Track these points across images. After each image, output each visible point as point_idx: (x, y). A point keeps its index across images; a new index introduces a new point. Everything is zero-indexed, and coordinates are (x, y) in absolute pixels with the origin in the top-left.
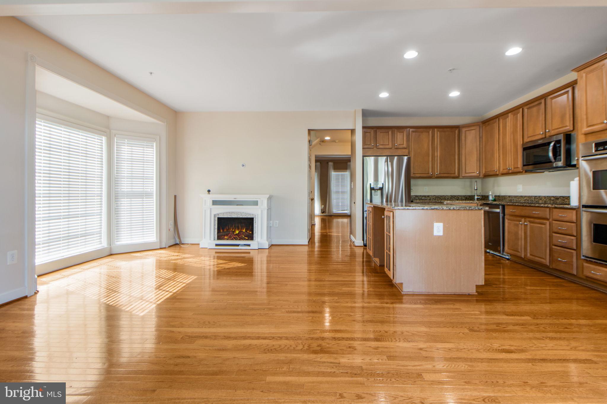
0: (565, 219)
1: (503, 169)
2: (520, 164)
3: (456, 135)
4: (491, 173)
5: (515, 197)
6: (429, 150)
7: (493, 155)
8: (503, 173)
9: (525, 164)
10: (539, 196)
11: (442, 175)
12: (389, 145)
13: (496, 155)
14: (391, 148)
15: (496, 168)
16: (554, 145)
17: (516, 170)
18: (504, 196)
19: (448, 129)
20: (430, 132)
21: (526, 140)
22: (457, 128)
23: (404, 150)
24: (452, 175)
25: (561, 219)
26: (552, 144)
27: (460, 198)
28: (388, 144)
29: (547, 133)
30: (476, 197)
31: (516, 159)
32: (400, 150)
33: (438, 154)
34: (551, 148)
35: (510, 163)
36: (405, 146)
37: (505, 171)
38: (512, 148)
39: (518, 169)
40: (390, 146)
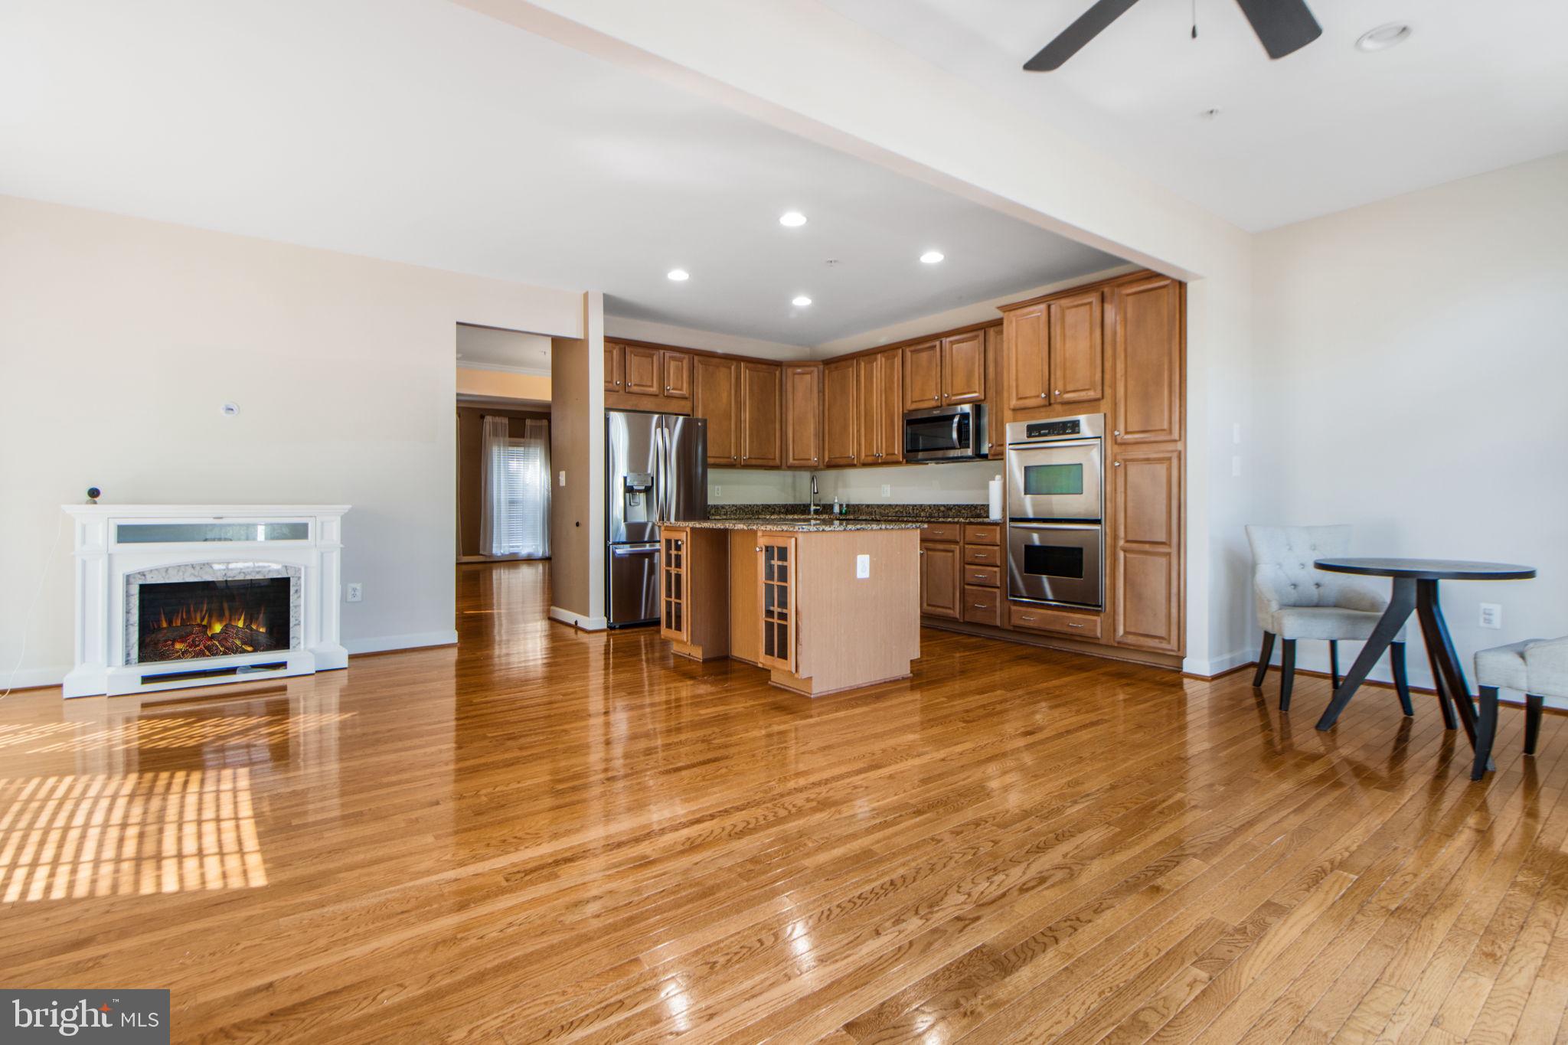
0: (985, 541)
1: (866, 456)
2: (898, 449)
3: (777, 381)
4: (842, 461)
5: (879, 506)
6: (731, 407)
7: (845, 427)
8: (866, 462)
9: (909, 448)
10: (921, 505)
11: (754, 462)
12: (652, 386)
13: (853, 428)
14: (656, 396)
15: (852, 452)
16: (959, 423)
17: (890, 458)
18: (857, 505)
19: (764, 366)
20: (733, 367)
21: (910, 406)
22: (776, 364)
23: (683, 403)
24: (771, 463)
25: (979, 541)
26: (956, 420)
27: (777, 509)
28: (650, 384)
29: (944, 399)
30: (813, 508)
31: (890, 439)
32: (674, 401)
33: (746, 416)
34: (955, 425)
35: (879, 446)
36: (685, 392)
37: (870, 460)
38: (884, 416)
39: (894, 457)
40: (654, 389)
